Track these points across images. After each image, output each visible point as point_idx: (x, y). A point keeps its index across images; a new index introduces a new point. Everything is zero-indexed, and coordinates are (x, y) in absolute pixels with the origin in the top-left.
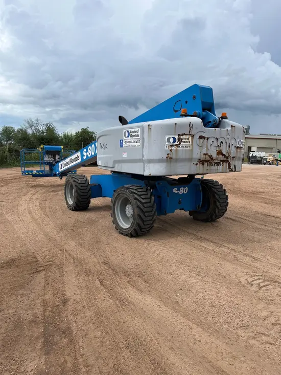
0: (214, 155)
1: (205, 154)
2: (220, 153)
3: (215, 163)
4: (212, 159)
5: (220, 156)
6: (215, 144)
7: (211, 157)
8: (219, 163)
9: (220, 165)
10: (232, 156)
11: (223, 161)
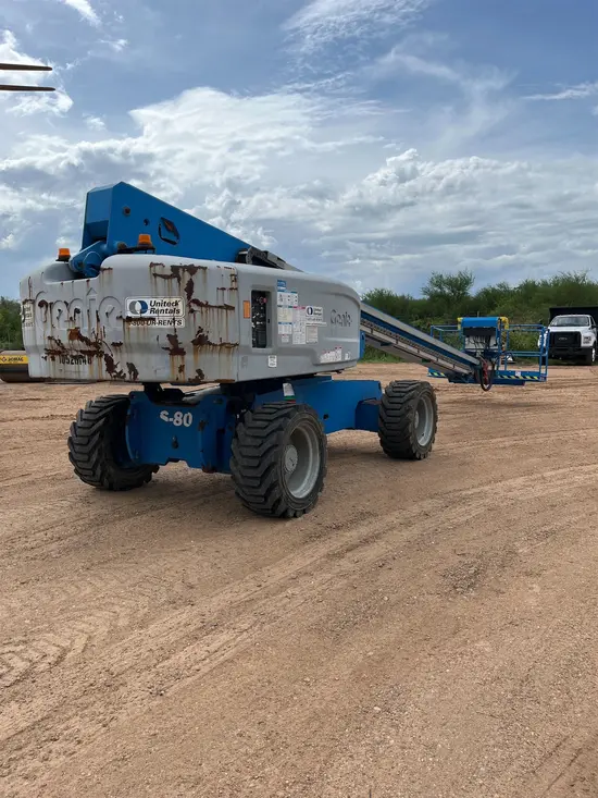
0: (65, 341)
1: (50, 338)
2: (75, 334)
3: (72, 356)
4: (63, 348)
5: (76, 341)
6: (65, 315)
7: (59, 343)
8: (81, 357)
9: (84, 361)
10: (109, 340)
11: (90, 354)
